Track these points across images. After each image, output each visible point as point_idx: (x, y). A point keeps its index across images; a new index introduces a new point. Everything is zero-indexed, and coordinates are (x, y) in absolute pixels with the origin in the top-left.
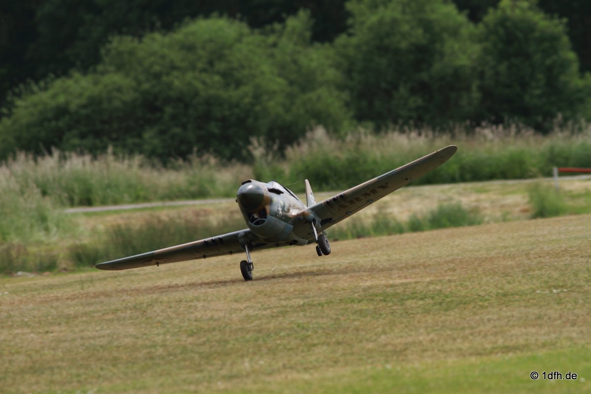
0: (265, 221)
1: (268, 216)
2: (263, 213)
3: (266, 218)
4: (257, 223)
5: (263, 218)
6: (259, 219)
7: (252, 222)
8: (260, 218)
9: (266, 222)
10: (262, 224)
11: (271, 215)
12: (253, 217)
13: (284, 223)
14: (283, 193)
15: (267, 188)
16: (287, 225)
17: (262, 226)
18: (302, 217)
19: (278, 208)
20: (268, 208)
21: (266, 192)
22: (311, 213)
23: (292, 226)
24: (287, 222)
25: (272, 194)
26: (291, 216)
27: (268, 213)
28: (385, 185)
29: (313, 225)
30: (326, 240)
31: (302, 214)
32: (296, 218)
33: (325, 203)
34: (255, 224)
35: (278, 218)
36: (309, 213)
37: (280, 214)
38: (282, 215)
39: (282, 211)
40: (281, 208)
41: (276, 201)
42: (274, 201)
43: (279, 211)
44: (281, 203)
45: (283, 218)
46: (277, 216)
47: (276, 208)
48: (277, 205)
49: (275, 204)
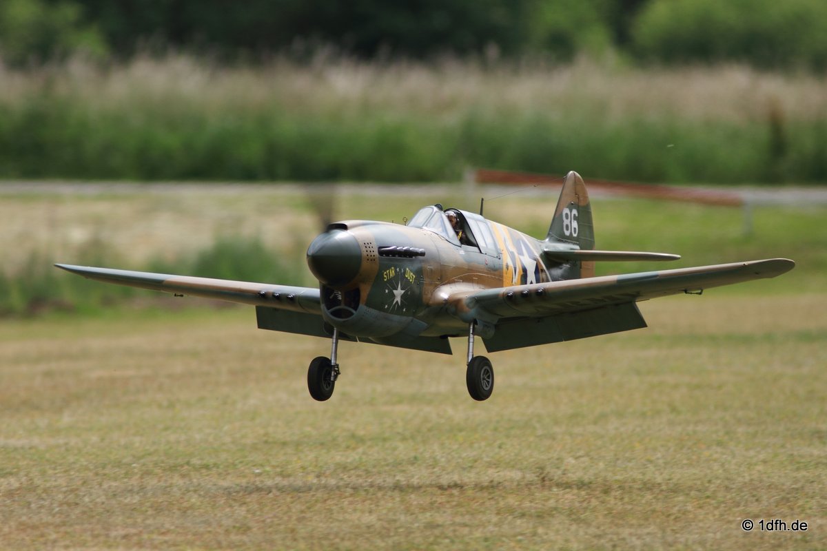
0: (352, 314)
1: (362, 306)
2: (354, 298)
3: (356, 310)
4: (338, 314)
5: (350, 307)
6: (342, 306)
7: (328, 309)
8: (346, 305)
9: (353, 316)
10: (346, 318)
11: (369, 304)
12: (336, 297)
13: (404, 319)
14: (423, 254)
15: (380, 248)
16: (412, 321)
17: (344, 322)
18: (453, 309)
19: (395, 291)
20: (365, 291)
21: (370, 258)
22: (471, 308)
23: (425, 325)
24: (414, 315)
25: (386, 261)
26: (430, 303)
27: (361, 301)
28: (635, 294)
29: (471, 331)
30: (486, 370)
31: (456, 304)
32: (442, 308)
33: (503, 295)
34: (333, 313)
35: (386, 311)
36: (468, 306)
37: (394, 302)
38: (400, 304)
39: (402, 297)
40: (402, 289)
41: (391, 275)
42: (385, 276)
43: (394, 296)
44: (407, 278)
45: (404, 310)
46: (386, 306)
47: (387, 291)
48: (393, 283)
49: (390, 280)
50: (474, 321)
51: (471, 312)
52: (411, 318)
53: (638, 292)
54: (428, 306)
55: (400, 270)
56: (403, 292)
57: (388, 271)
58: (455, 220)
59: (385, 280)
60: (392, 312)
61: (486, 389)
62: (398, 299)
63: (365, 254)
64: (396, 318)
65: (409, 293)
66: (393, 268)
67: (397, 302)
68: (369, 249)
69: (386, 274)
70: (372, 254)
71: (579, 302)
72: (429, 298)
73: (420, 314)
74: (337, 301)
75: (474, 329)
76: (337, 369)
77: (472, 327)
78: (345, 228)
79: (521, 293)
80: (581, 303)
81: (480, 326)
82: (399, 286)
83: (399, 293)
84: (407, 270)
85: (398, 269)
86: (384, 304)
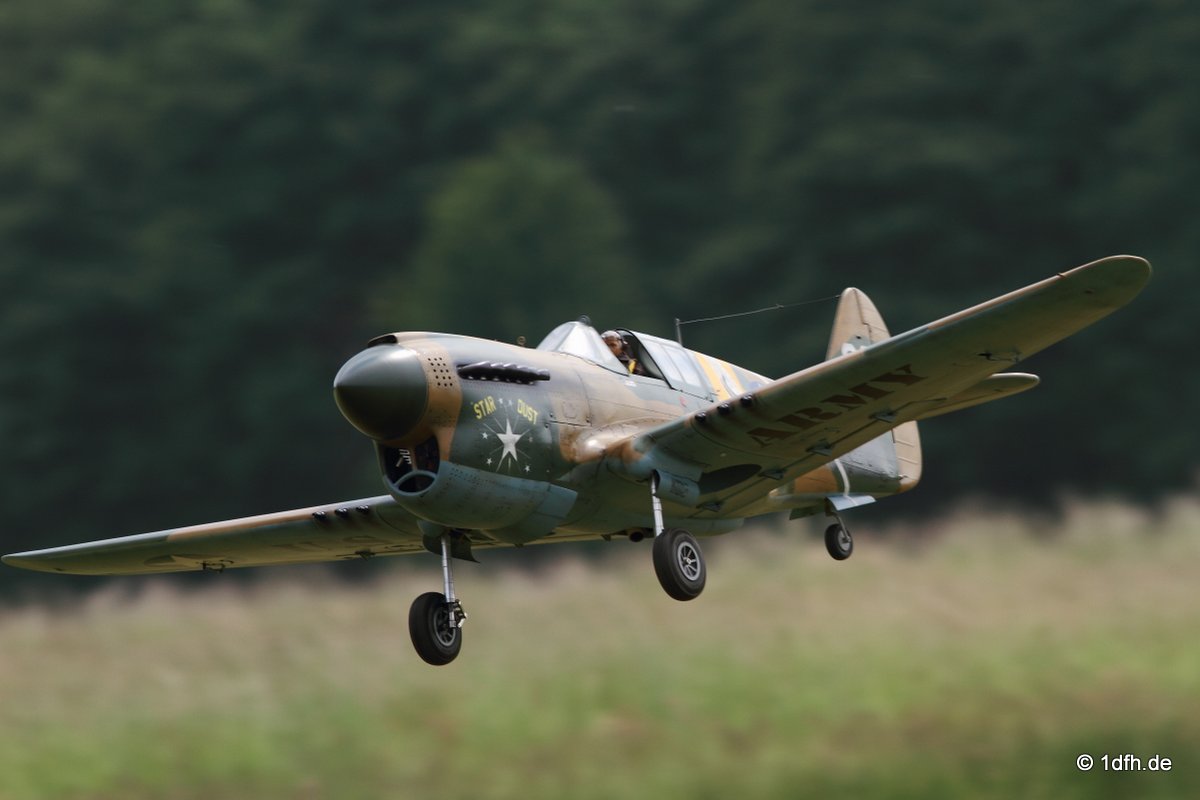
0: (431, 480)
1: (445, 464)
2: (429, 454)
3: (436, 471)
4: (409, 486)
5: (427, 470)
6: (415, 471)
7: (394, 482)
8: (419, 468)
9: (434, 483)
10: (423, 489)
11: (455, 459)
12: (405, 462)
13: (531, 484)
14: (545, 377)
15: (459, 366)
16: (549, 490)
17: (422, 496)
18: (616, 463)
20: (447, 437)
21: (443, 382)
22: (643, 452)
23: (574, 494)
24: (550, 479)
25: (474, 387)
26: (577, 458)
27: (442, 455)
28: (903, 373)
29: (654, 491)
30: (688, 549)
31: (618, 452)
32: (599, 465)
33: (691, 420)
34: (402, 487)
35: (491, 469)
36: (637, 450)
37: (504, 455)
38: (515, 457)
39: (518, 445)
40: (515, 433)
41: (489, 410)
42: (478, 411)
43: (500, 445)
44: (521, 416)
45: (527, 469)
46: (489, 461)
47: (485, 436)
48: (495, 422)
49: (488, 418)
50: (655, 475)
51: (646, 459)
52: (545, 485)
53: (906, 368)
54: (572, 464)
56: (517, 437)
57: (481, 403)
58: (619, 344)
59: (479, 417)
60: (504, 471)
61: (693, 578)
62: (510, 449)
63: (433, 386)
64: (516, 482)
65: (531, 440)
67: (509, 454)
68: (441, 375)
69: (479, 408)
70: (447, 375)
71: (818, 410)
72: (574, 451)
73: (564, 478)
74: (406, 467)
75: (657, 488)
76: (458, 609)
77: (653, 486)
78: (393, 341)
79: (718, 408)
80: (824, 411)
81: (665, 481)
82: (509, 427)
83: (509, 439)
84: (520, 401)
85: (501, 401)
86: (483, 458)
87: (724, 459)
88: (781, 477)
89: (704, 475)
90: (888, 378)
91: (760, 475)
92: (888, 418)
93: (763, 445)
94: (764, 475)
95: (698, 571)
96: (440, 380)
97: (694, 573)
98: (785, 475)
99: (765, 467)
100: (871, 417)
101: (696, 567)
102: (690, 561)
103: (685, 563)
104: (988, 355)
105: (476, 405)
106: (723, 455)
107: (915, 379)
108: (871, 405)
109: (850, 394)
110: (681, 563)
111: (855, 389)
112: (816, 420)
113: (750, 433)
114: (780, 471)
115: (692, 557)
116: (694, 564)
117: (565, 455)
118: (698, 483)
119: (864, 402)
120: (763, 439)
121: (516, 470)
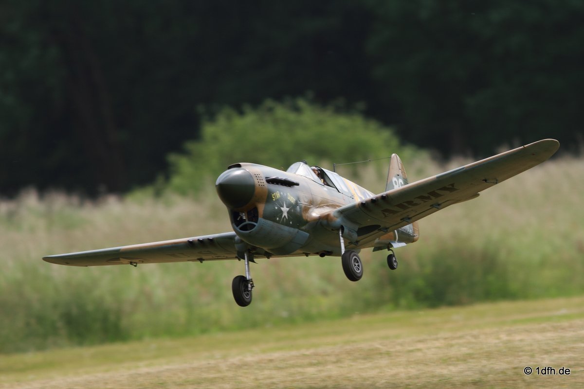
0: (255, 226)
1: (260, 219)
2: (254, 215)
3: (256, 222)
4: (244, 228)
5: (252, 221)
6: (247, 222)
7: (237, 226)
8: (249, 220)
9: (255, 227)
10: (251, 229)
11: (265, 217)
12: (242, 218)
13: (292, 229)
14: (297, 184)
15: (266, 178)
16: (298, 232)
17: (250, 233)
18: (325, 222)
19: (282, 208)
20: (262, 208)
21: (261, 184)
22: (337, 217)
23: (308, 234)
24: (298, 227)
25: (273, 187)
26: (309, 219)
27: (259, 216)
28: (450, 186)
29: (341, 235)
30: (355, 259)
31: (327, 217)
32: (317, 223)
33: (359, 204)
34: (241, 229)
35: (278, 222)
36: (334, 216)
37: (283, 216)
38: (287, 218)
39: (288, 212)
40: (287, 207)
41: (277, 197)
42: (274, 197)
43: (282, 212)
44: (289, 200)
45: (291, 223)
46: (278, 219)
47: (276, 208)
48: (280, 203)
49: (277, 200)
50: (342, 228)
51: (338, 221)
52: (297, 230)
53: (453, 185)
54: (306, 222)
55: (283, 194)
56: (288, 209)
57: (275, 194)
58: (318, 172)
59: (274, 200)
60: (282, 224)
61: (358, 272)
62: (285, 214)
63: (257, 186)
64: (286, 228)
65: (293, 211)
66: (278, 192)
67: (285, 216)
68: (260, 181)
69: (274, 196)
70: (262, 181)
71: (413, 202)
72: (308, 217)
73: (303, 228)
74: (242, 221)
75: (342, 234)
76: (251, 283)
77: (340, 232)
78: (239, 166)
79: (372, 199)
80: (414, 202)
81: (346, 230)
82: (285, 205)
83: (285, 209)
84: (288, 194)
85: (282, 193)
86: (275, 217)
87: (369, 222)
88: (387, 231)
89: (359, 229)
90: (444, 189)
91: (379, 230)
92: (437, 207)
93: (386, 216)
94: (380, 230)
95: (360, 269)
96: (260, 183)
97: (359, 269)
98: (388, 230)
99: (382, 226)
100: (431, 206)
101: (359, 267)
102: (356, 264)
103: (355, 265)
104: (486, 180)
105: (273, 195)
106: (369, 220)
107: (455, 190)
108: (434, 200)
109: (427, 195)
110: (354, 265)
111: (430, 193)
112: (410, 206)
113: (382, 211)
114: (387, 228)
115: (358, 262)
116: (358, 266)
117: (304, 218)
118: (357, 232)
119: (431, 199)
120: (386, 214)
121: (287, 224)
